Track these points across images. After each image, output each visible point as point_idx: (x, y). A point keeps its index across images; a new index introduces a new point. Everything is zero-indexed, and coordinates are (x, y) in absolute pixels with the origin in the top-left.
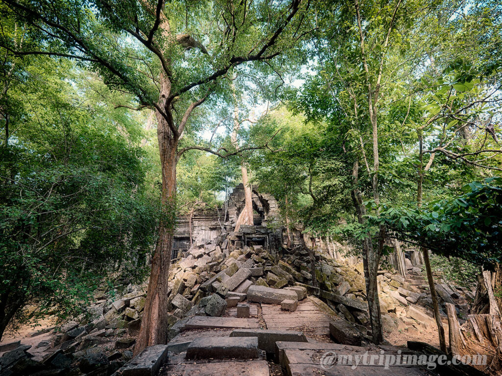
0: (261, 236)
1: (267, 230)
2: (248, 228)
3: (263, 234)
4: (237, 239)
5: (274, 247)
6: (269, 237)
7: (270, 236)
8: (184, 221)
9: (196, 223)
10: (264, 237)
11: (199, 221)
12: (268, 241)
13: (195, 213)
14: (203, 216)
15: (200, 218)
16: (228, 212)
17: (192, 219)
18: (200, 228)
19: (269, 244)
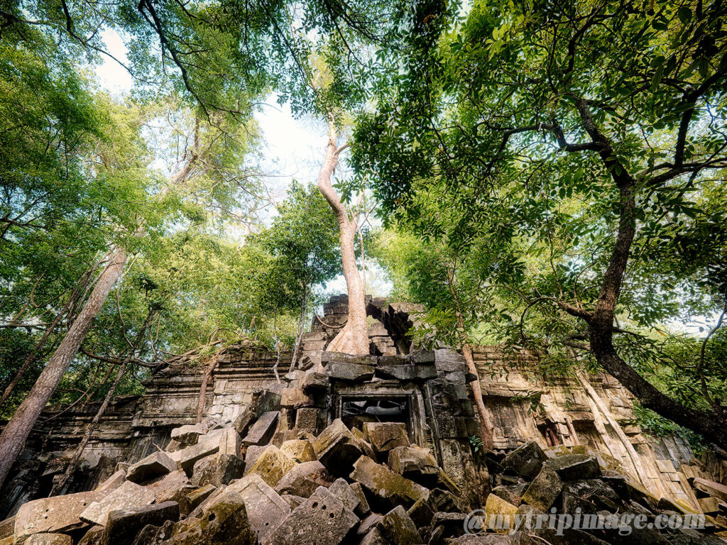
0: (396, 391)
1: (417, 371)
2: (347, 361)
3: (403, 383)
4: (305, 399)
5: (452, 433)
6: (424, 397)
7: (429, 393)
8: (191, 379)
9: (221, 386)
10: (407, 398)
11: (230, 380)
12: (422, 413)
13: (221, 358)
14: (243, 366)
15: (234, 372)
16: (302, 344)
17: (213, 373)
18: (228, 400)
19: (428, 421)
